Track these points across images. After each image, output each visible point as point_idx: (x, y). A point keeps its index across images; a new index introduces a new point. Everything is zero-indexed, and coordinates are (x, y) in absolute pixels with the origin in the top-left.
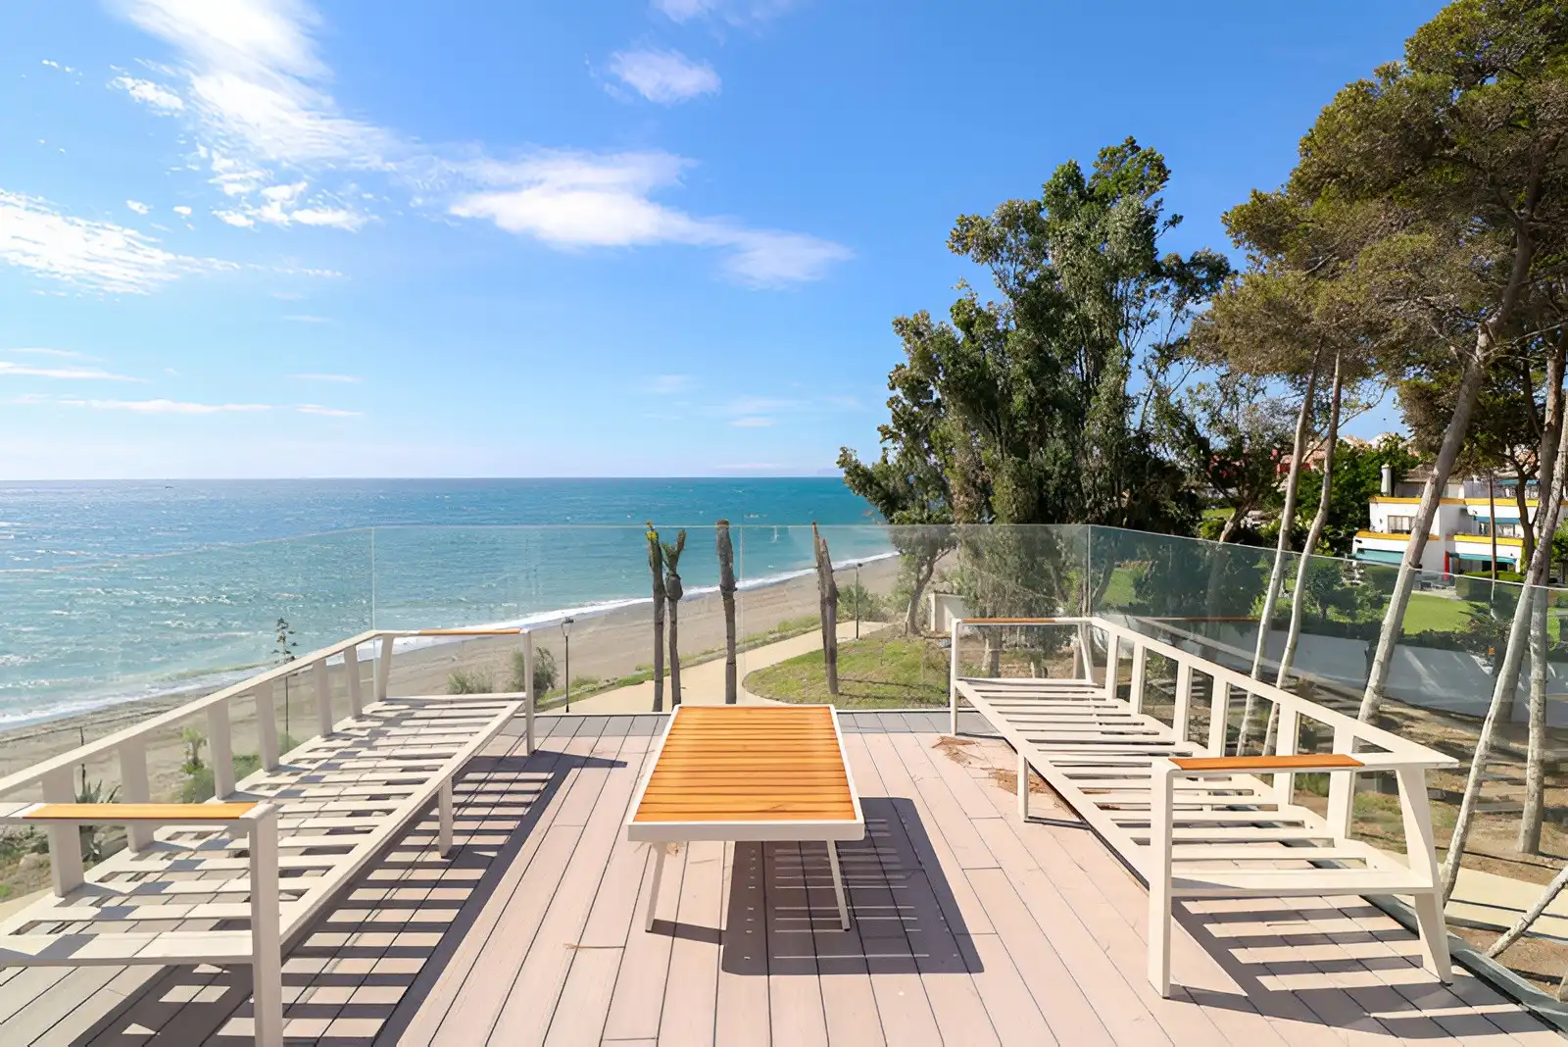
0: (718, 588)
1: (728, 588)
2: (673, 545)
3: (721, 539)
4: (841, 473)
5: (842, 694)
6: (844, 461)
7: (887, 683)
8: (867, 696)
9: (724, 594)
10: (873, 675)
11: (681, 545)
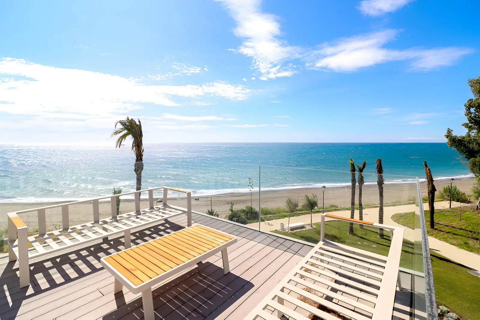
0: (377, 183)
1: (381, 183)
2: (361, 166)
3: (378, 166)
4: (446, 140)
5: (436, 229)
6: (449, 135)
7: (461, 229)
8: (449, 232)
9: (379, 185)
10: (454, 224)
11: (364, 167)
